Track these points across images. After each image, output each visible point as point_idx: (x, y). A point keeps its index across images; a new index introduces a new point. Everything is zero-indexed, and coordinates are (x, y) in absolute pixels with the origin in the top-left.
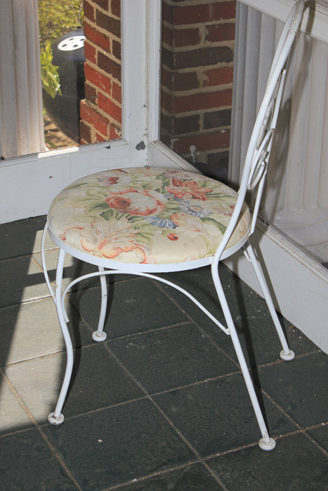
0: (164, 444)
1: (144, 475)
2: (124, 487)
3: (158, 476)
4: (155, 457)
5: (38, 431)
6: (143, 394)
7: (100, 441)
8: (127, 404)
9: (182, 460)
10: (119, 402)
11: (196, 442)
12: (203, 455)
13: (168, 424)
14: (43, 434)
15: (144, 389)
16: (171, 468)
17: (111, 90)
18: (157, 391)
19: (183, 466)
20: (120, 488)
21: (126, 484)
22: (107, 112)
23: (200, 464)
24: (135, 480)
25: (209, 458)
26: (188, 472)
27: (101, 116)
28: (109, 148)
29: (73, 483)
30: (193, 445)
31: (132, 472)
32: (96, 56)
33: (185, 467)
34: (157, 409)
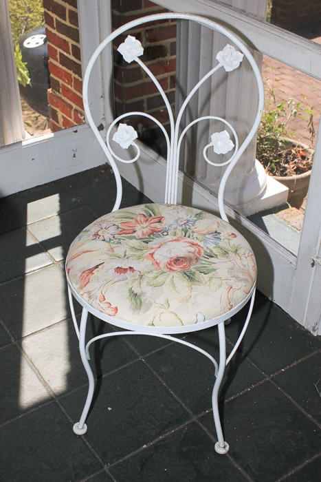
0: (162, 406)
1: (152, 441)
2: (137, 454)
3: (163, 440)
4: (157, 420)
5: (57, 404)
6: (136, 357)
7: (110, 409)
8: (126, 368)
9: (179, 421)
10: (119, 367)
11: (188, 401)
12: (196, 413)
13: (162, 385)
14: (61, 407)
15: (136, 352)
16: (172, 430)
17: (73, 83)
18: (148, 353)
19: (181, 427)
20: (134, 456)
21: (138, 451)
22: (71, 100)
23: (194, 423)
24: (145, 446)
25: (200, 415)
26: (186, 433)
27: (66, 103)
28: (76, 132)
29: (94, 457)
30: (186, 404)
31: (141, 439)
32: (58, 56)
33: (183, 428)
34: (150, 371)
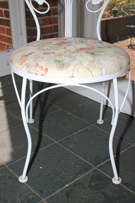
0: (74, 163)
1: (71, 182)
2: (63, 190)
3: (78, 181)
4: (72, 170)
5: (6, 168)
6: (53, 142)
7: (41, 168)
8: (48, 147)
9: (86, 170)
10: (43, 147)
11: (89, 160)
12: (95, 165)
13: (71, 153)
14: (10, 169)
15: (53, 139)
16: (83, 175)
17: (5, 32)
18: (60, 139)
19: (88, 173)
20: (61, 191)
21: (63, 188)
22: (5, 42)
23: (96, 170)
24: (67, 185)
25: (98, 166)
26: (92, 175)
27: (2, 44)
28: (8, 51)
29: (34, 194)
30: (88, 161)
31: (64, 181)
33: (89, 173)
34: (63, 147)
